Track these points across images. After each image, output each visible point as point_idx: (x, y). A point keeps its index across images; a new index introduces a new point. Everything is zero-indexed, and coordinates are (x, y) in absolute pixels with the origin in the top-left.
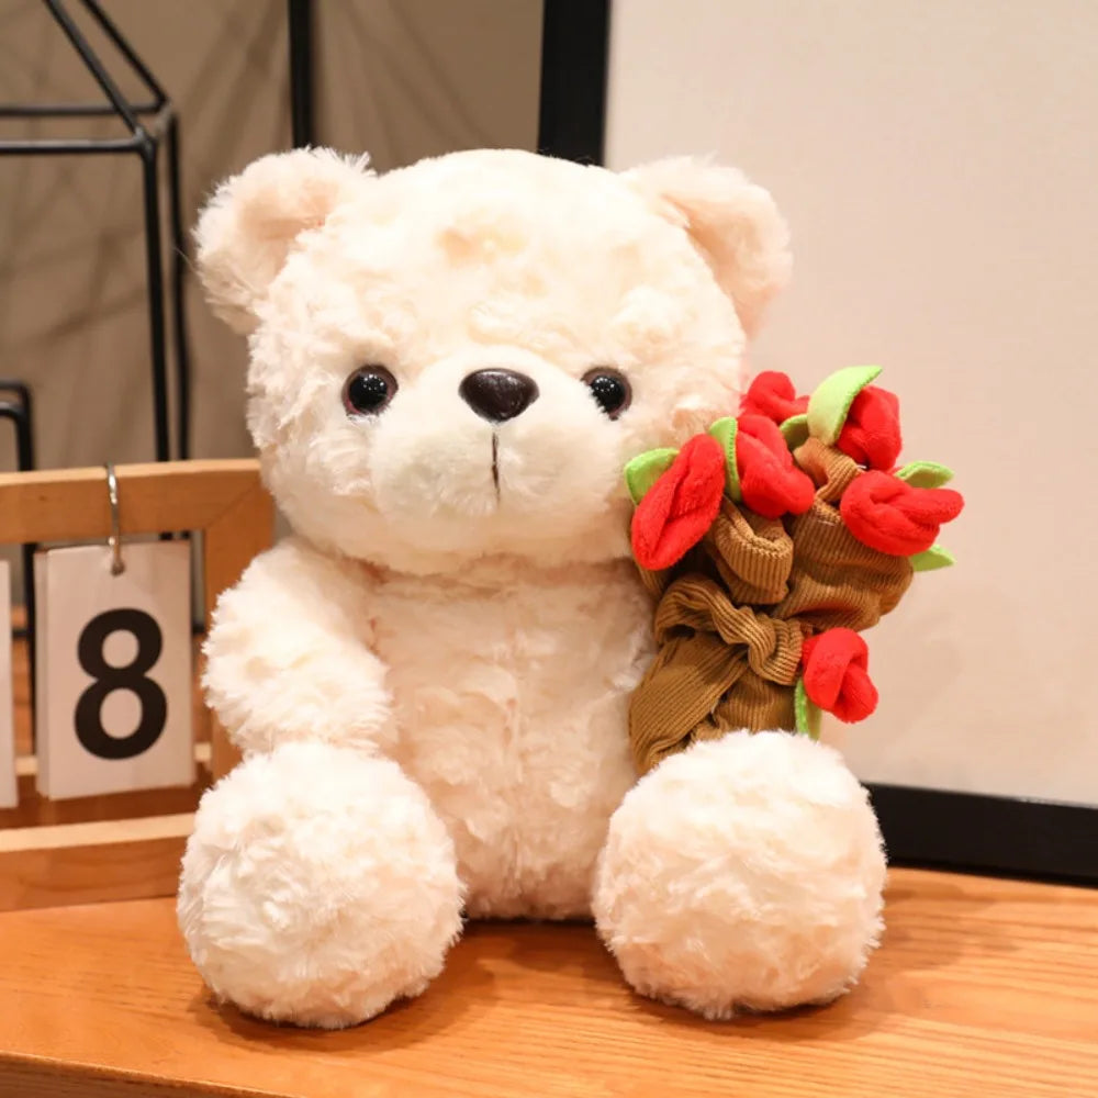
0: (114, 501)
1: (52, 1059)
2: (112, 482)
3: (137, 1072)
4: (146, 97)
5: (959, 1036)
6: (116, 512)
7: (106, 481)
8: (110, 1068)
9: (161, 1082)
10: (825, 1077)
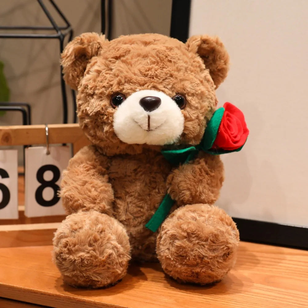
0: (47, 134)
1: (21, 287)
2: (47, 129)
4: (64, 25)
5: (277, 291)
6: (48, 138)
8: (36, 290)
9: (50, 294)
10: (237, 300)
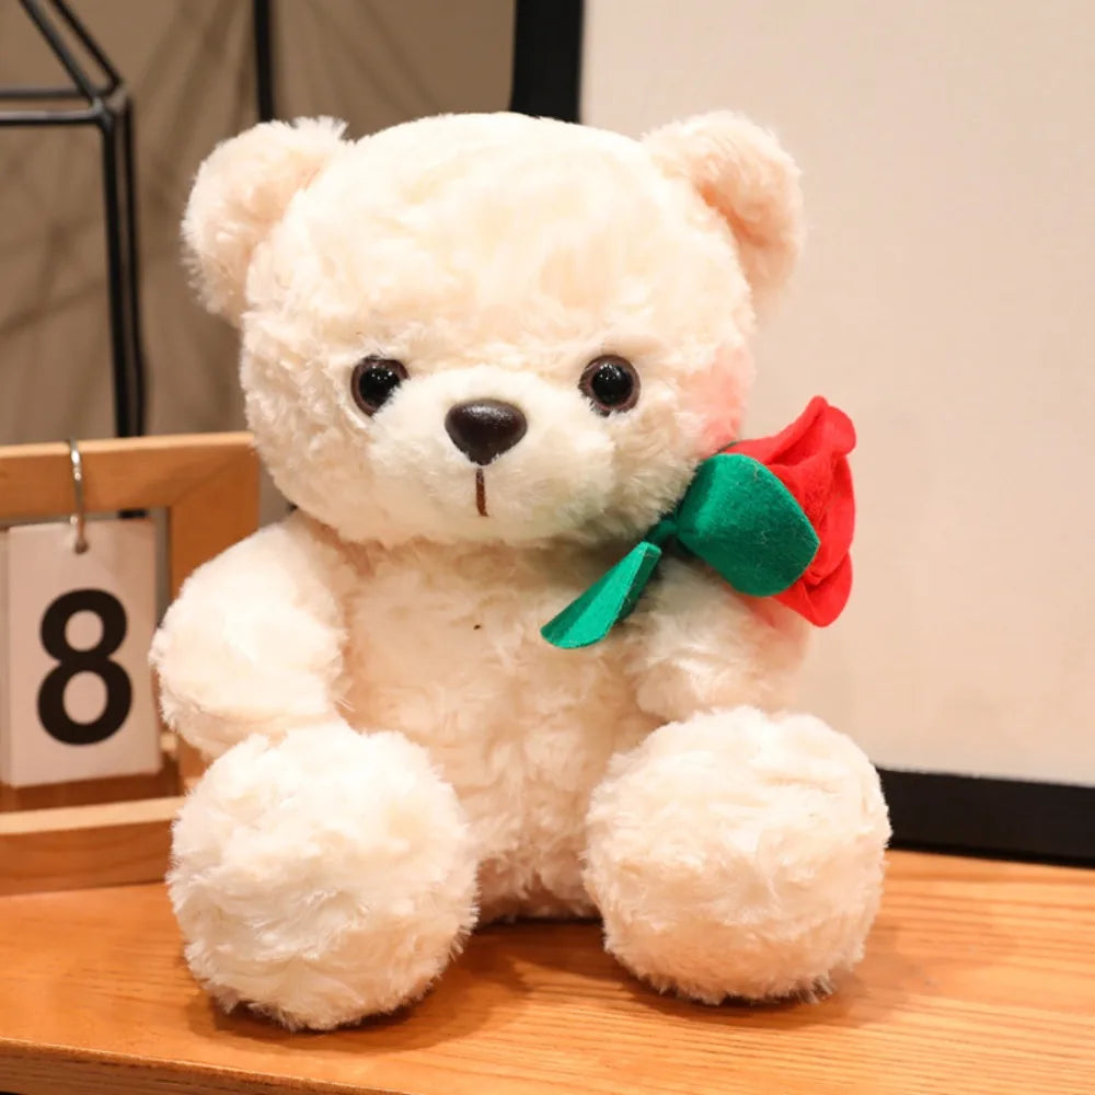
0: (78, 476)
2: (76, 458)
3: (110, 1052)
6: (80, 489)
7: (68, 457)
8: (83, 1049)
9: (137, 1063)
